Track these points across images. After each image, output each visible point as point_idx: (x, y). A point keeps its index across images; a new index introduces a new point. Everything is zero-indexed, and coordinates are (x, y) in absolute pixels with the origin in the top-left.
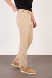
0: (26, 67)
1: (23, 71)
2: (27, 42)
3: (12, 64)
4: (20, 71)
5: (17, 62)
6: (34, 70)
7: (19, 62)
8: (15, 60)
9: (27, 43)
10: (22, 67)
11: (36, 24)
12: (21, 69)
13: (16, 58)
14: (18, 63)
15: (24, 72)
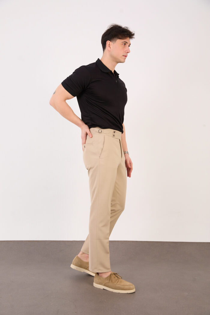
0: (109, 274)
1: (100, 284)
2: (110, 208)
3: (72, 266)
4: (92, 285)
5: (85, 260)
6: (128, 283)
7: (90, 260)
8: (79, 255)
9: (110, 212)
10: (98, 274)
11: (131, 163)
12: (95, 279)
13: (83, 249)
14: (88, 263)
15: (102, 287)
